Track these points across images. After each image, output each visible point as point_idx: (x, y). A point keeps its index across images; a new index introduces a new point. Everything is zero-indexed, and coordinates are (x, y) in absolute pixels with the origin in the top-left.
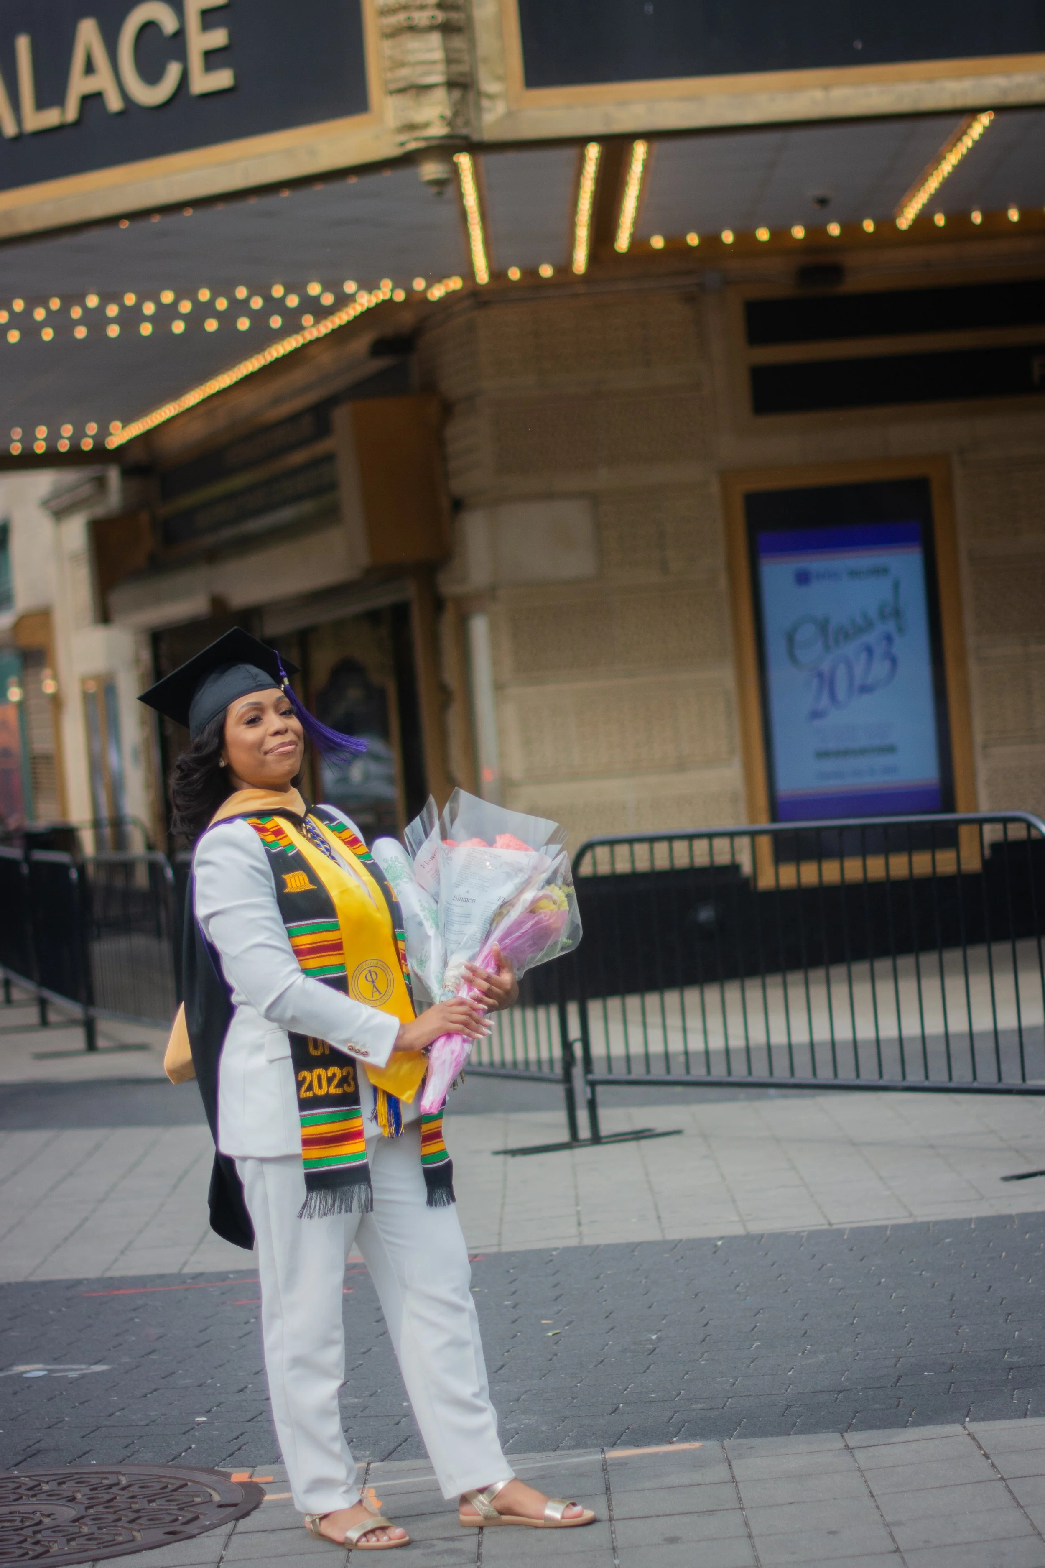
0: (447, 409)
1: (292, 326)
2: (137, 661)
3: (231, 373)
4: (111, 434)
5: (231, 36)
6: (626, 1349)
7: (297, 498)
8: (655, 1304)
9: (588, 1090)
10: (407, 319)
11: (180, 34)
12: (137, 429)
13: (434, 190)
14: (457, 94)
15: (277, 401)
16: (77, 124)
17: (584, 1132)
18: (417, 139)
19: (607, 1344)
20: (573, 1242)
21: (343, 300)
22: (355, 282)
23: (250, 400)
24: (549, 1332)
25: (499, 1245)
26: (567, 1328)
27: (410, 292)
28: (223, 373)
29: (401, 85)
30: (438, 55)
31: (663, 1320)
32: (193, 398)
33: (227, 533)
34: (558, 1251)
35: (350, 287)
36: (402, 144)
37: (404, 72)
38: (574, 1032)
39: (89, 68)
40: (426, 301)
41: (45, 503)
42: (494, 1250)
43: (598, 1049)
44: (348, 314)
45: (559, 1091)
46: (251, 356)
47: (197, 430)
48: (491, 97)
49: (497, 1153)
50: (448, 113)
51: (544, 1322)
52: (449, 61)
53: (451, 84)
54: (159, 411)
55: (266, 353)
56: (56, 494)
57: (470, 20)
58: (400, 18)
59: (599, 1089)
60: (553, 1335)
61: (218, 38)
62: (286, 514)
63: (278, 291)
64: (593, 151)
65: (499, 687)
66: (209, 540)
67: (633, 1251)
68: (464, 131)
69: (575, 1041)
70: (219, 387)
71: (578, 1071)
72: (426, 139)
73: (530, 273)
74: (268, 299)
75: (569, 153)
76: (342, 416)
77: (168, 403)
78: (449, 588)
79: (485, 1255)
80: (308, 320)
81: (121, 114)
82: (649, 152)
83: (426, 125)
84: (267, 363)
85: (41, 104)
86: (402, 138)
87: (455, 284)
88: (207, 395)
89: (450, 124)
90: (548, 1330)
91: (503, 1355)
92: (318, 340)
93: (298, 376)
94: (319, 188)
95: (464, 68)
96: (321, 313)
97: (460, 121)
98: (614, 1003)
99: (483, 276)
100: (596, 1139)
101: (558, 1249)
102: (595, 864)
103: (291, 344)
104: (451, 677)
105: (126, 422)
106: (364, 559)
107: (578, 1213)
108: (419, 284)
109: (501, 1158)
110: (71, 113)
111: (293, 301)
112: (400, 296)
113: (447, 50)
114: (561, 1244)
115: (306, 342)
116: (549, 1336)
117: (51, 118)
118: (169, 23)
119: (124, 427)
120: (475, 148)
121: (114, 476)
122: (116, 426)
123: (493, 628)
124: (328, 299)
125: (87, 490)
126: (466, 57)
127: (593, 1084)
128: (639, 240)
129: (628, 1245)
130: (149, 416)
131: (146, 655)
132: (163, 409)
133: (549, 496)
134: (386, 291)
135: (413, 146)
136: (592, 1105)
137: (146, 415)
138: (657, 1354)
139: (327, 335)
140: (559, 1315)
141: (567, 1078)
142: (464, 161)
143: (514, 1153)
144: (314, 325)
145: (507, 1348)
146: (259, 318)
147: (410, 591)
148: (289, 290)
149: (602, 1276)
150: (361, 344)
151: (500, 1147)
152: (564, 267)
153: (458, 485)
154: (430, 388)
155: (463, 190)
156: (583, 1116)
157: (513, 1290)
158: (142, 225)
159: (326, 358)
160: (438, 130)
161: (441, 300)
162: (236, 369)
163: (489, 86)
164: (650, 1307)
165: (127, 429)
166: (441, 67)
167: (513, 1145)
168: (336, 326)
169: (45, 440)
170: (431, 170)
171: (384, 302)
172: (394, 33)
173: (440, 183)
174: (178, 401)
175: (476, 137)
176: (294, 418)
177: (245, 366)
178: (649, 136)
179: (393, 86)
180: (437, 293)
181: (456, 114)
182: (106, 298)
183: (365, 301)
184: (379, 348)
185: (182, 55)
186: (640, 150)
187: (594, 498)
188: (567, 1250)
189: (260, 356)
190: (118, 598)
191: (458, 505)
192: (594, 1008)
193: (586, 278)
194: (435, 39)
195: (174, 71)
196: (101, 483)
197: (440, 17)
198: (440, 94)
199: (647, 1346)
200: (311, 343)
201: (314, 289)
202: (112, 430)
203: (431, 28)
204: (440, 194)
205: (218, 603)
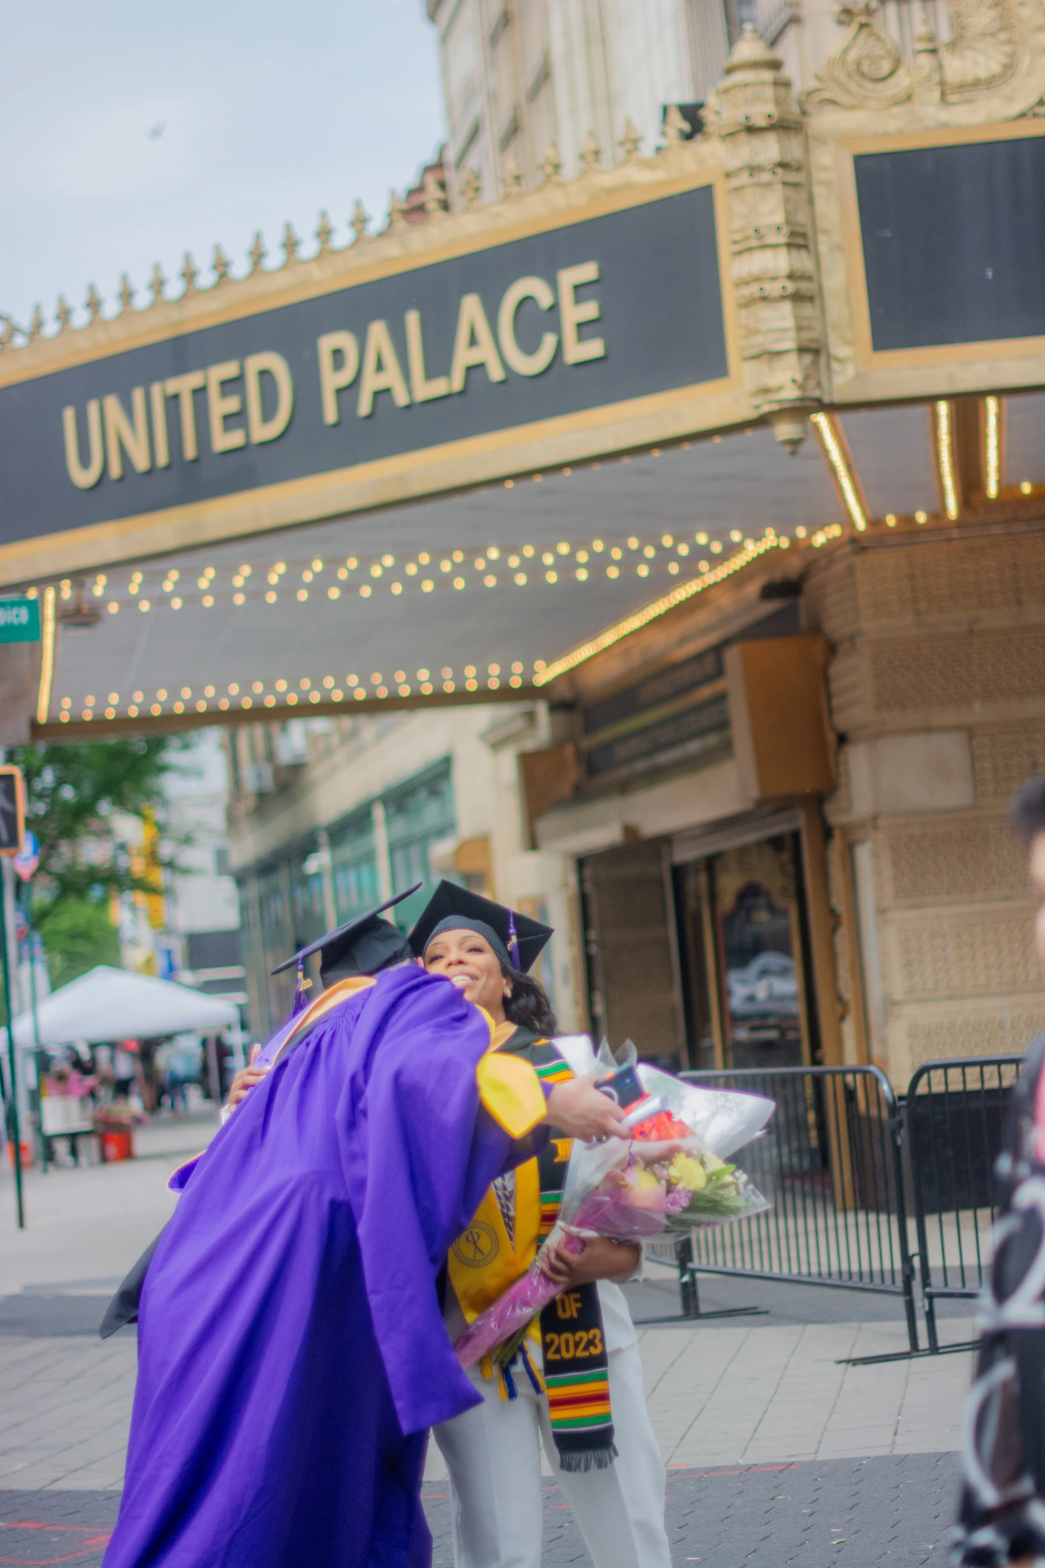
0: (832, 649)
1: (689, 572)
2: (566, 885)
3: (640, 615)
4: (536, 673)
5: (601, 308)
6: (901, 1558)
7: (701, 733)
8: (942, 1514)
9: (926, 1301)
10: (795, 565)
11: (554, 308)
12: (560, 667)
13: (788, 449)
14: (808, 358)
15: (683, 640)
16: (461, 393)
17: (924, 1343)
18: (770, 402)
19: (885, 1554)
20: (884, 1452)
21: (732, 550)
22: (741, 534)
23: (659, 640)
24: (834, 1541)
25: (816, 1453)
26: (853, 1536)
27: (794, 540)
28: (634, 615)
29: (756, 351)
30: (790, 323)
31: (943, 1530)
32: (608, 639)
33: (641, 765)
34: (869, 1460)
35: (736, 536)
36: (757, 407)
37: (758, 340)
38: (913, 1247)
39: (473, 341)
40: (811, 547)
41: (483, 737)
42: (810, 1458)
43: (935, 1261)
44: (741, 559)
45: (899, 1303)
46: (658, 599)
47: (614, 669)
48: (840, 361)
49: (840, 1362)
50: (799, 378)
51: (832, 1530)
52: (799, 328)
53: (802, 350)
54: (579, 651)
55: (671, 596)
56: (494, 727)
57: (820, 288)
58: (753, 290)
59: (937, 1301)
60: (838, 1543)
61: (590, 310)
62: (693, 747)
63: (667, 541)
64: (943, 408)
65: (881, 911)
66: (623, 772)
67: (938, 1461)
68: (816, 393)
69: (913, 1256)
70: (631, 629)
71: (917, 1283)
72: (780, 402)
73: (907, 519)
74: (659, 548)
75: (922, 410)
76: (733, 657)
77: (586, 643)
78: (836, 818)
79: (799, 1463)
80: (703, 566)
81: (502, 383)
82: (1000, 406)
83: (780, 389)
84: (672, 606)
85: (430, 374)
86: (757, 401)
87: (835, 531)
88: (621, 636)
89: (802, 387)
90: (833, 1539)
91: (786, 1562)
92: (716, 584)
93: (701, 618)
94: (687, 447)
95: (814, 335)
96: (716, 561)
97: (811, 384)
98: (949, 1218)
99: (861, 524)
100: (934, 1349)
101: (869, 1458)
102: (929, 1084)
103: (691, 588)
104: (839, 902)
105: (550, 661)
106: (754, 792)
107: (898, 1422)
108: (801, 532)
109: (843, 1365)
110: (457, 382)
111: (684, 550)
112: (785, 543)
113: (797, 318)
114: (872, 1453)
115: (706, 586)
116: (834, 1544)
117: (439, 387)
118: (545, 299)
119: (548, 666)
120: (831, 408)
121: (542, 709)
122: (539, 665)
123: (875, 855)
124: (717, 548)
125: (520, 724)
126: (817, 325)
127: (931, 1297)
128: (1007, 487)
129: (934, 1455)
130: (570, 655)
131: (573, 879)
132: (582, 648)
133: (928, 729)
134: (771, 540)
135: (766, 409)
136: (930, 1316)
137: (567, 654)
138: (928, 1564)
139: (723, 580)
140: (849, 1523)
141: (908, 1290)
142: (821, 419)
143: (855, 1362)
144: (710, 570)
145: (791, 1556)
146: (658, 564)
147: (800, 820)
148: (678, 540)
149: (901, 1485)
150: (753, 588)
151: (845, 1357)
152: (938, 514)
153: (842, 721)
154: (816, 628)
155: (827, 447)
156: (922, 1325)
157: (814, 1498)
158: (525, 484)
159: (725, 601)
160: (791, 393)
161: (823, 548)
162: (645, 612)
163: (839, 349)
164: (936, 1517)
165: (551, 667)
166: (792, 334)
167: (857, 1354)
168: (731, 572)
169: (475, 678)
170: (785, 430)
171: (773, 548)
172: (748, 304)
173: (795, 443)
174: (595, 641)
175: (826, 399)
176: (699, 657)
177: (653, 608)
178: (1000, 393)
179: (748, 353)
180: (819, 539)
181: (807, 378)
182: (507, 550)
183: (752, 550)
184: (769, 592)
185: (556, 327)
186: (992, 404)
187: (970, 732)
188: (877, 1459)
189: (665, 599)
190: (546, 826)
191: (842, 739)
192: (931, 1222)
193: (960, 524)
194: (787, 307)
195: (549, 342)
196: (531, 717)
197: (791, 287)
198: (792, 359)
199: (921, 1556)
200: (710, 587)
201: (702, 539)
202: (536, 669)
203: (783, 298)
204: (793, 453)
205: (630, 831)
